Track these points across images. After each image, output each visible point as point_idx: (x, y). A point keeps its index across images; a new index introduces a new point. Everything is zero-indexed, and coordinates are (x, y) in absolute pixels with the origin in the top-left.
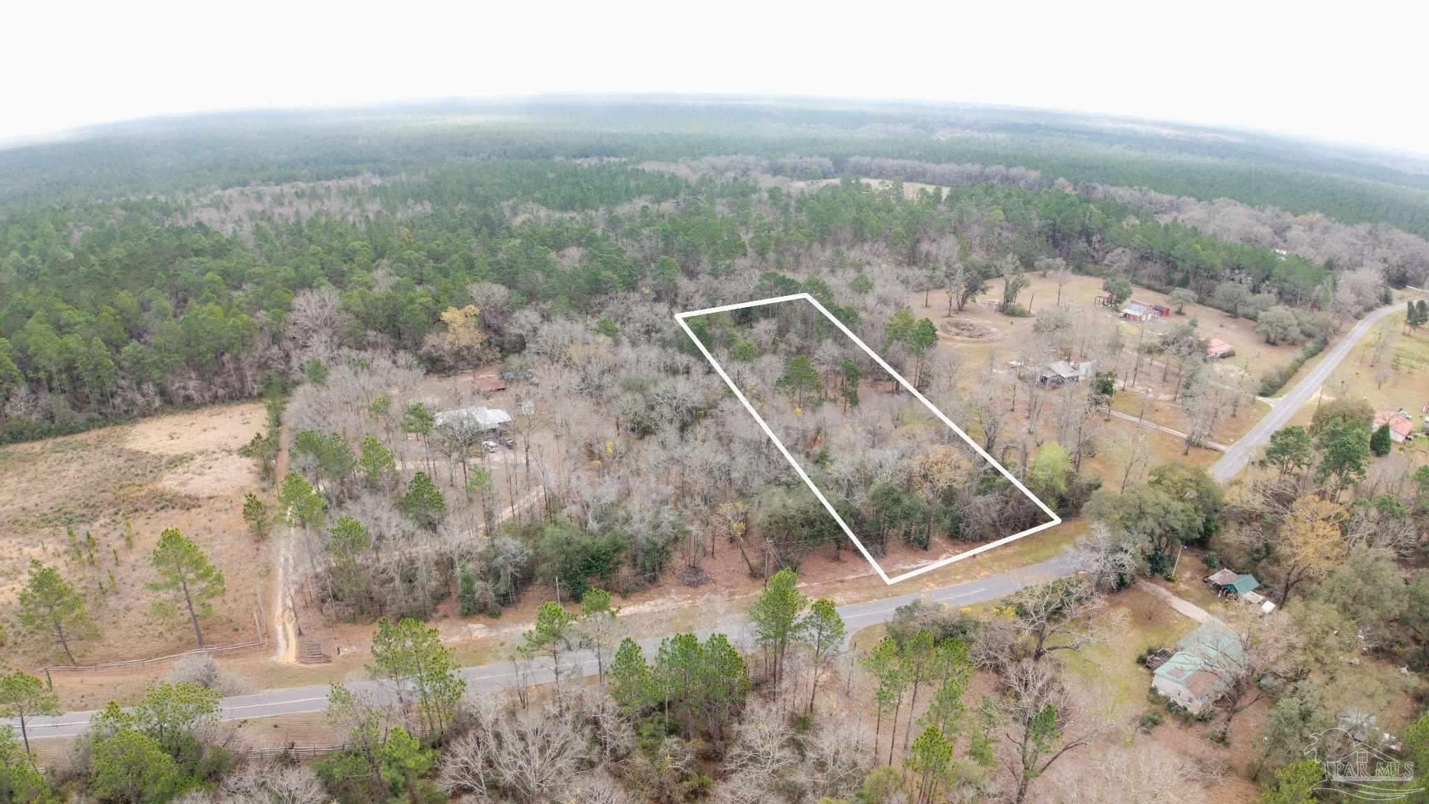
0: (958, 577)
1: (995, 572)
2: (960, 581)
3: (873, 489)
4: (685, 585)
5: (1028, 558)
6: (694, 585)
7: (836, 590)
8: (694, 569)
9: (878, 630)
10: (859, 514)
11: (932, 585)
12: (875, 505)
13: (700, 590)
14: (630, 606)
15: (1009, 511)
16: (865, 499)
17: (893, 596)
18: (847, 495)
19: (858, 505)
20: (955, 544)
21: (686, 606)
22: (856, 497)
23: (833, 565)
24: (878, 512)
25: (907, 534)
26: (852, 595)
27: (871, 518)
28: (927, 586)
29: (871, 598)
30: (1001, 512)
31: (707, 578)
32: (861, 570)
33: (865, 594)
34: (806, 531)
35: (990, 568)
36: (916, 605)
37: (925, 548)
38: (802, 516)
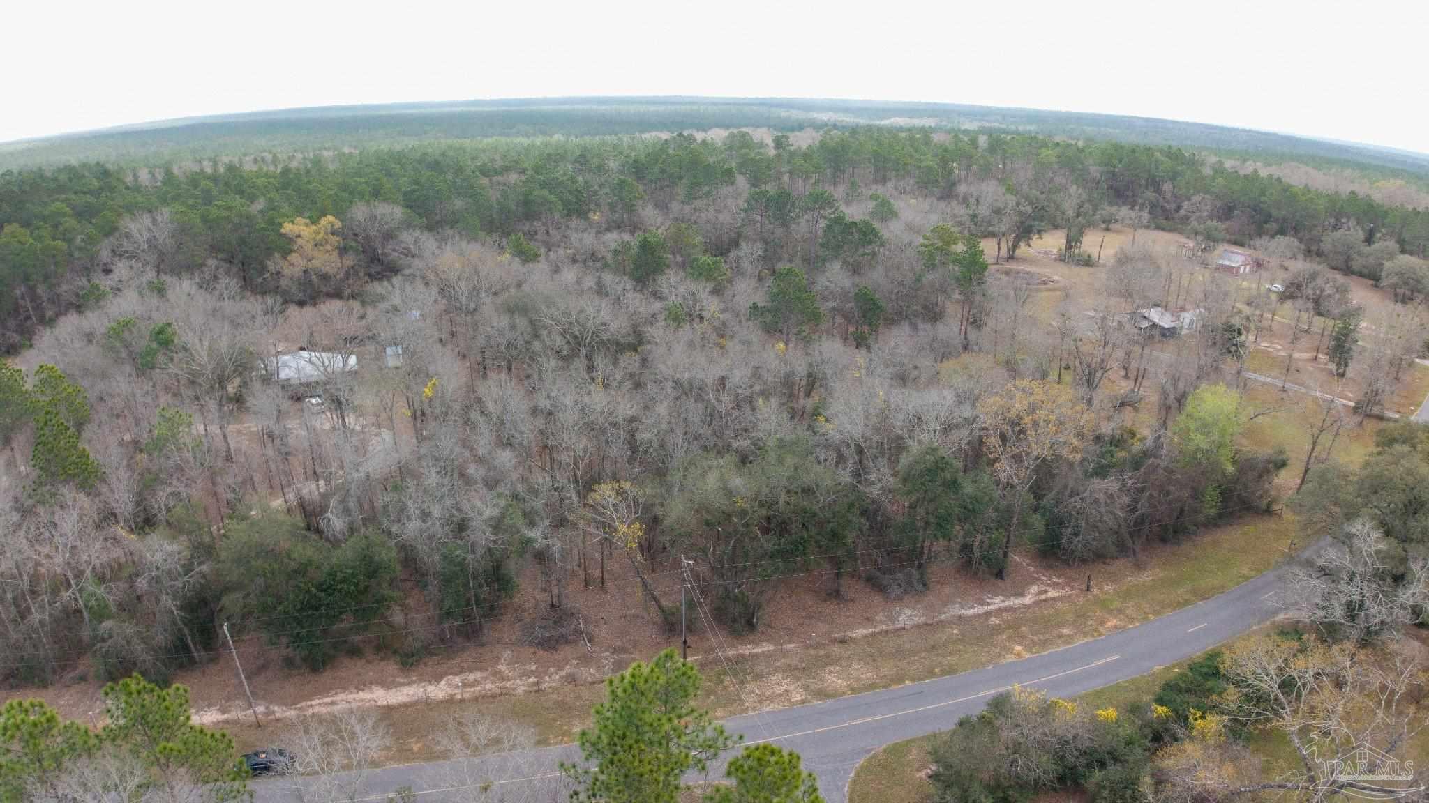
0: (1066, 631)
1: (1132, 620)
2: (1068, 640)
3: (904, 460)
4: (531, 645)
5: (1182, 592)
6: (549, 644)
7: (830, 660)
8: (557, 612)
9: (913, 755)
10: (876, 512)
11: (1018, 648)
12: (909, 493)
13: (558, 656)
14: (409, 684)
15: (1143, 506)
16: (891, 481)
17: (944, 673)
18: (856, 474)
19: (875, 491)
20: (1051, 567)
21: (521, 690)
22: (873, 477)
23: (828, 607)
24: (912, 506)
25: (966, 548)
26: (862, 672)
27: (900, 518)
28: (1011, 650)
29: (899, 679)
30: (1131, 509)
31: (578, 633)
32: (880, 617)
33: (888, 670)
34: (769, 543)
35: (1120, 611)
36: (999, 705)
37: (999, 575)
38: (764, 512)
